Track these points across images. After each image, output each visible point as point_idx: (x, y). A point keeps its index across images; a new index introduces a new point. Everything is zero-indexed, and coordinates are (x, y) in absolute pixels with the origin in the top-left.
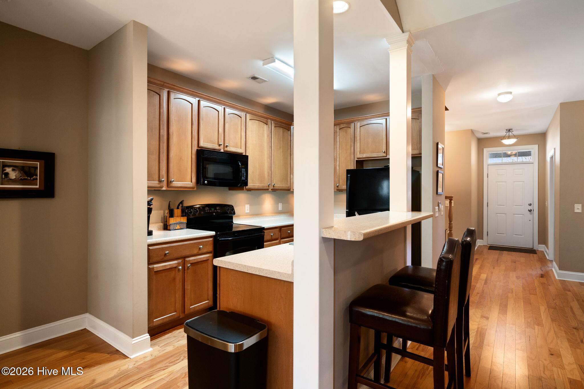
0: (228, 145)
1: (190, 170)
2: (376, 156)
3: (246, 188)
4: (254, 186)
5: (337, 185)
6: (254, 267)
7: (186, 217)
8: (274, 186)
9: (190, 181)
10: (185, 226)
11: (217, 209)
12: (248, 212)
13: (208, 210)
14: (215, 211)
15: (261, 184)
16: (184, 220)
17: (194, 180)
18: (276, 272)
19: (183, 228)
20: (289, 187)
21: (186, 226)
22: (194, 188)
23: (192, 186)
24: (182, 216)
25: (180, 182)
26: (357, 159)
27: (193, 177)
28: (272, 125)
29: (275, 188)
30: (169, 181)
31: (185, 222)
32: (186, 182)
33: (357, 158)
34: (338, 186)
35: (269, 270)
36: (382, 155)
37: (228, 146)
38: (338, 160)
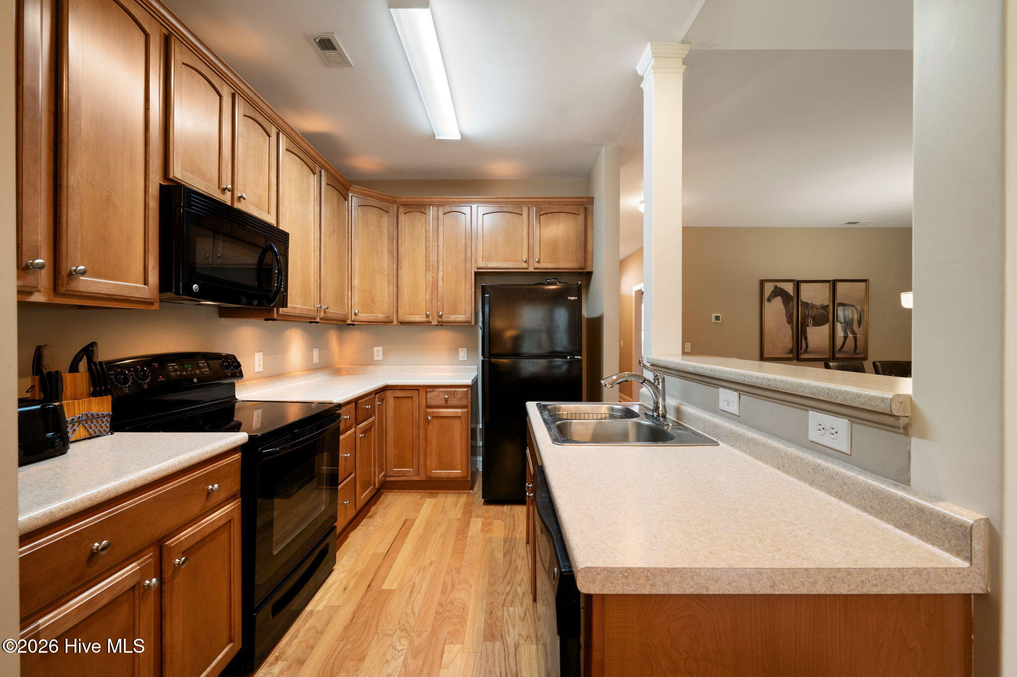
0: (244, 195)
1: (141, 245)
2: (510, 266)
3: (278, 311)
4: (294, 308)
5: (441, 313)
6: (806, 569)
7: (110, 397)
8: (325, 312)
9: (142, 280)
10: (106, 424)
11: (201, 365)
12: (261, 369)
13: (175, 371)
14: (195, 373)
15: (305, 306)
16: (102, 406)
17: (154, 277)
18: (908, 569)
19: (98, 433)
20: (346, 314)
21: (108, 425)
22: (152, 304)
23: (147, 296)
24: (94, 394)
25: (104, 278)
26: (476, 270)
27: (150, 268)
28: (323, 178)
29: (327, 315)
30: (64, 273)
31: (105, 413)
32: (126, 281)
33: (478, 269)
34: (440, 316)
35: (876, 569)
36: (521, 266)
37: (244, 199)
38: (442, 270)
